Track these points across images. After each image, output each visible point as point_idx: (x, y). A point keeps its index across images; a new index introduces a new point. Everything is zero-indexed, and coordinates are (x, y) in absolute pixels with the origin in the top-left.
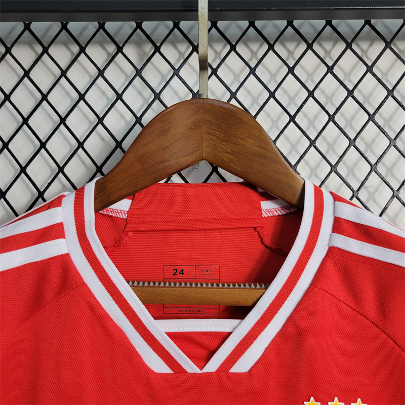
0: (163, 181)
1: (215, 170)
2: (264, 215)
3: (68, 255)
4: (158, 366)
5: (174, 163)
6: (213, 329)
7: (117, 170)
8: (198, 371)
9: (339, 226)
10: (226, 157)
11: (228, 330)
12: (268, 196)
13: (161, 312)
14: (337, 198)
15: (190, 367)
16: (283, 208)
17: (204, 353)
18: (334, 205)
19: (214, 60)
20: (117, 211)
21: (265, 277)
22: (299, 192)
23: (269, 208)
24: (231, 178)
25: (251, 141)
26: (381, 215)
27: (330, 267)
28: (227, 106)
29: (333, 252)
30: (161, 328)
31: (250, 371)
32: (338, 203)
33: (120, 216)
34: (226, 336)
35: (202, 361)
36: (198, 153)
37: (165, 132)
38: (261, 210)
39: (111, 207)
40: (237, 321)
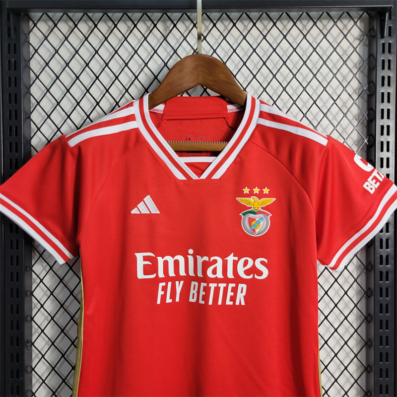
0: (179, 96)
1: (205, 90)
2: (229, 112)
3: (138, 128)
4: (180, 176)
5: (186, 85)
6: (204, 161)
7: (158, 89)
8: (198, 178)
9: (262, 115)
10: (210, 83)
11: (211, 161)
12: (231, 103)
13: (180, 153)
14: (262, 102)
15: (194, 177)
16: (238, 108)
17: (200, 172)
18: (260, 105)
19: (205, 31)
20: (158, 110)
21: (228, 139)
22: (244, 100)
23: (231, 108)
24: (212, 93)
25: (222, 75)
26: (287, 113)
27: (257, 133)
28: (211, 57)
29: (259, 126)
30: (182, 161)
31: (220, 178)
32: (262, 104)
33: (159, 112)
34: (209, 164)
35: (199, 174)
36: (197, 81)
37: (181, 71)
38: (227, 109)
39: (155, 108)
40: (214, 158)
